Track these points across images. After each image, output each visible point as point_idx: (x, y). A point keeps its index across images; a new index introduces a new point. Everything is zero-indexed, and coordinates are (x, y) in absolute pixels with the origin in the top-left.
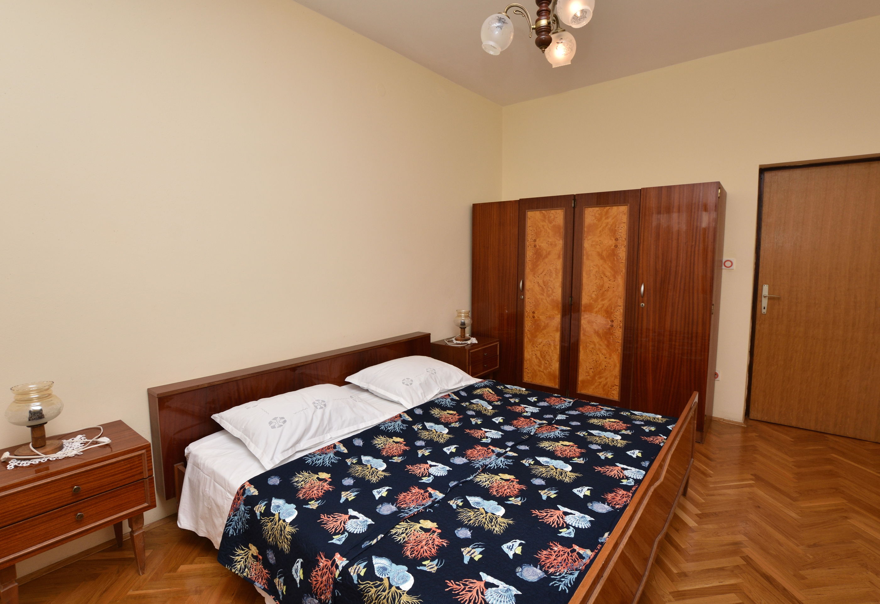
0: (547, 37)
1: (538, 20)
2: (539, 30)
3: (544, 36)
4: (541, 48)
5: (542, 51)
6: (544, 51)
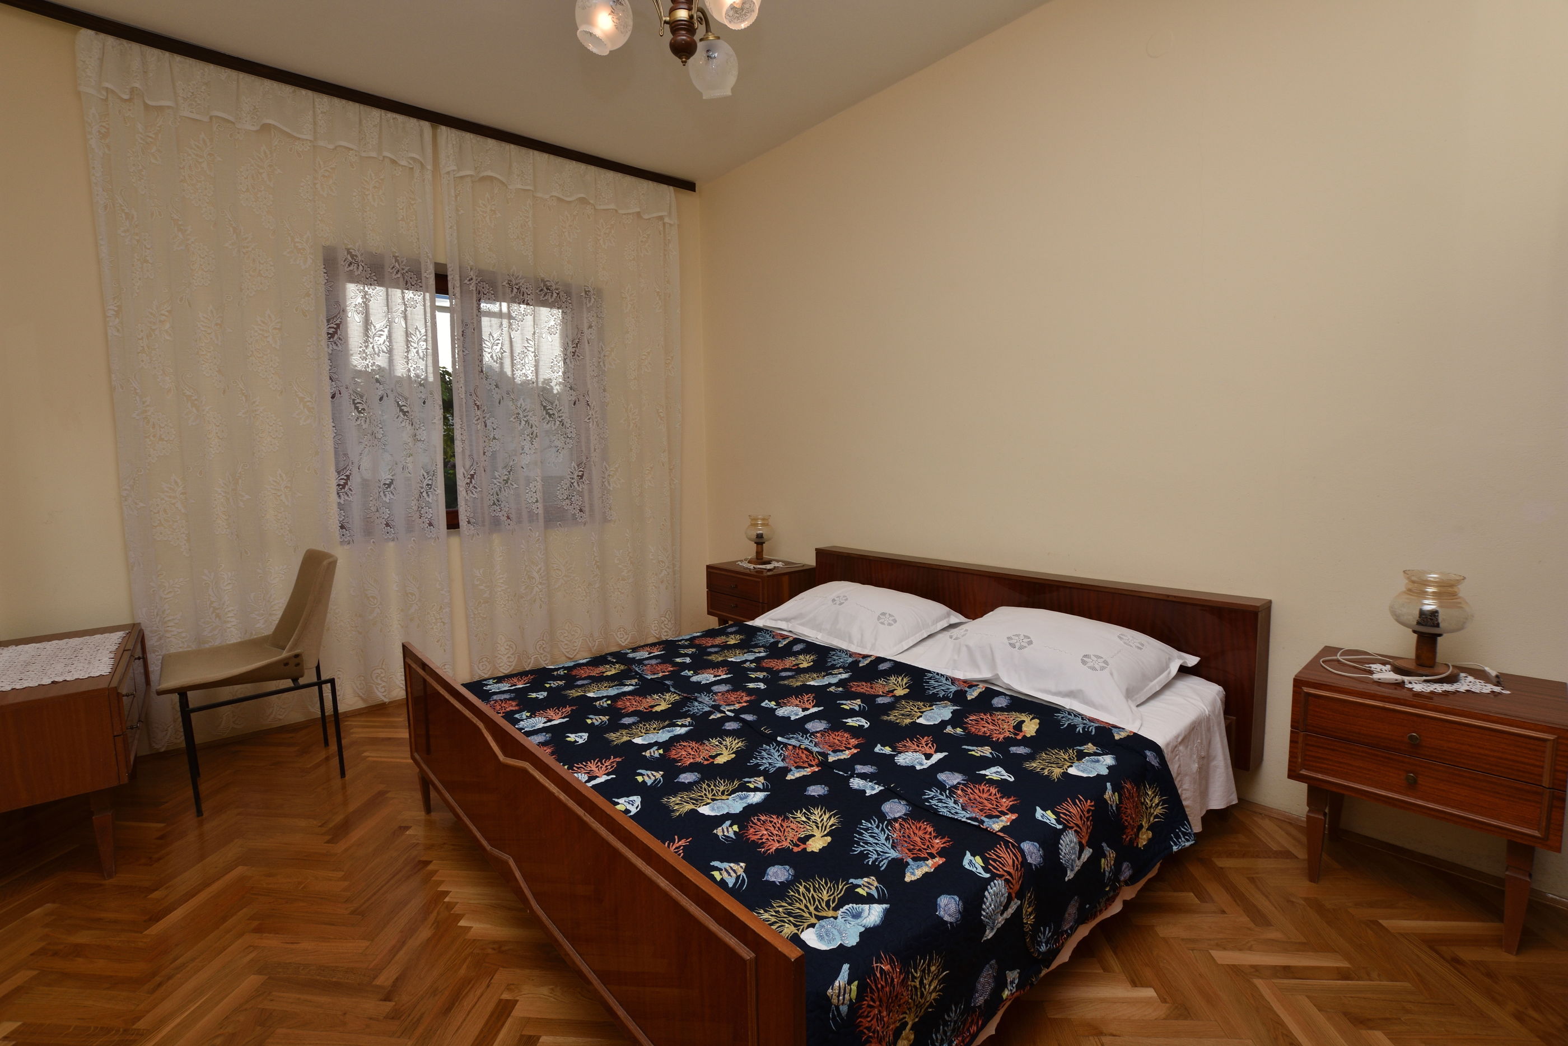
0: (688, 39)
1: (672, 10)
2: (675, 26)
3: (684, 38)
4: (680, 58)
5: (682, 62)
6: (685, 62)
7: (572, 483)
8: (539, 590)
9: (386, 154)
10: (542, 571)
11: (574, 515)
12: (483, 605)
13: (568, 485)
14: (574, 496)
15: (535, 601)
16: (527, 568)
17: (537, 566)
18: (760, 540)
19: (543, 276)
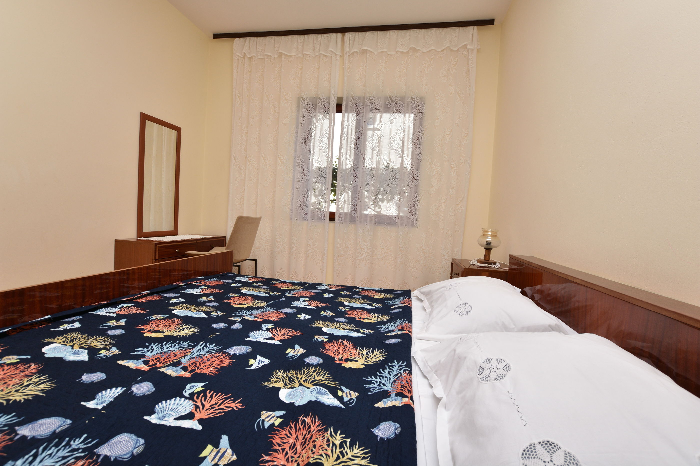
7: (414, 205)
8: (366, 256)
9: (321, 52)
10: (368, 246)
11: (413, 222)
12: (340, 257)
13: (412, 205)
14: (414, 212)
15: (362, 261)
16: (361, 243)
17: (367, 243)
18: (489, 247)
19: (390, 94)
